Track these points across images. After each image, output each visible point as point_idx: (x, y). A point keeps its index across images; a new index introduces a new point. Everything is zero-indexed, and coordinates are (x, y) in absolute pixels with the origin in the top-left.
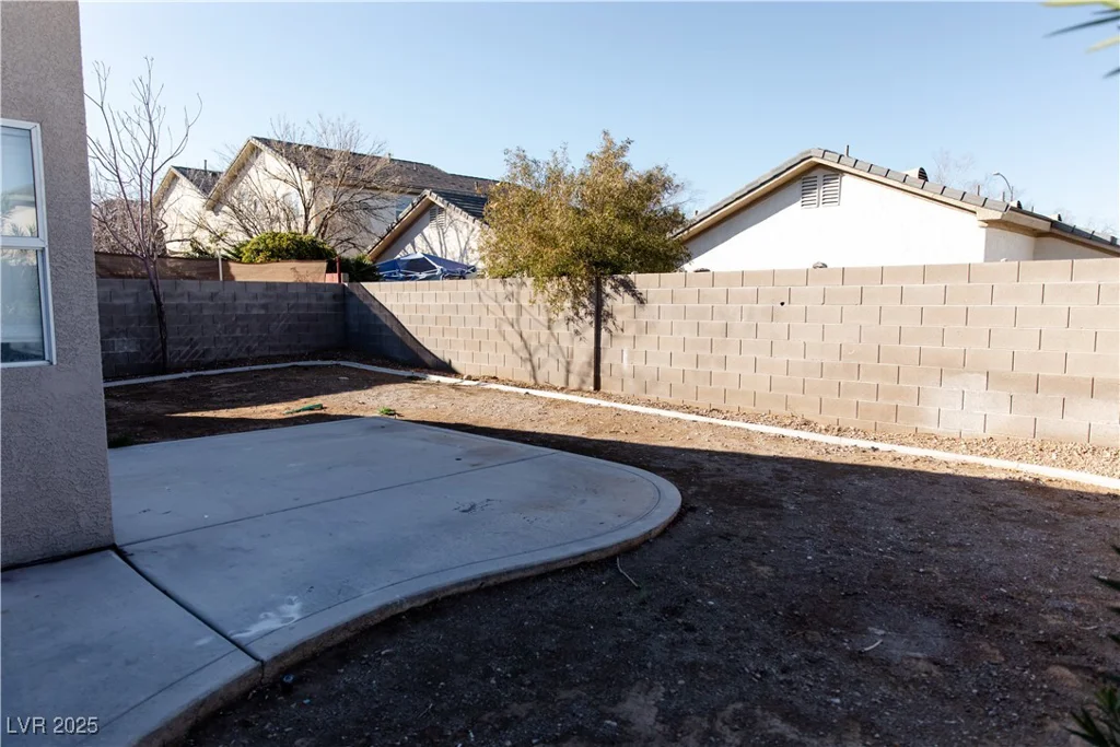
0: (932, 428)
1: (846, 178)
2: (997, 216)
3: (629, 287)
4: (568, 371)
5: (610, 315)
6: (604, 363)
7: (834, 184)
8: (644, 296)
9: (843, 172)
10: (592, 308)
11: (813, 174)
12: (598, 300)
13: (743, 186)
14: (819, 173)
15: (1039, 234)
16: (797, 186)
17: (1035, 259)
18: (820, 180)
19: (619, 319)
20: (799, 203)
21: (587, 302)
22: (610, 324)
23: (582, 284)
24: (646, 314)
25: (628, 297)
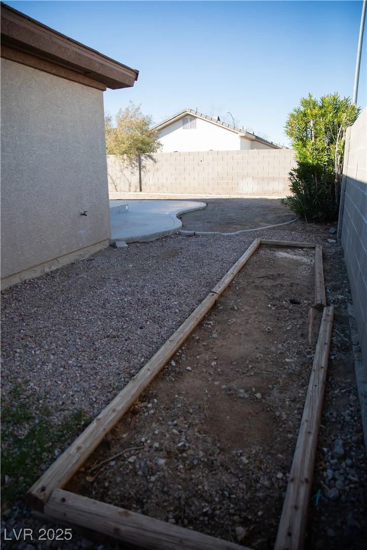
0: (241, 192)
1: (198, 119)
2: (244, 135)
3: (150, 157)
4: (130, 186)
5: (144, 167)
6: (143, 182)
7: (194, 121)
8: (156, 160)
9: (196, 117)
10: (138, 164)
11: (186, 117)
12: (140, 162)
13: (162, 121)
14: (188, 117)
15: (252, 140)
16: (181, 121)
17: (251, 149)
18: (189, 120)
19: (148, 167)
20: (182, 128)
21: (135, 162)
22: (144, 170)
23: (133, 156)
24: (158, 165)
25: (150, 160)
